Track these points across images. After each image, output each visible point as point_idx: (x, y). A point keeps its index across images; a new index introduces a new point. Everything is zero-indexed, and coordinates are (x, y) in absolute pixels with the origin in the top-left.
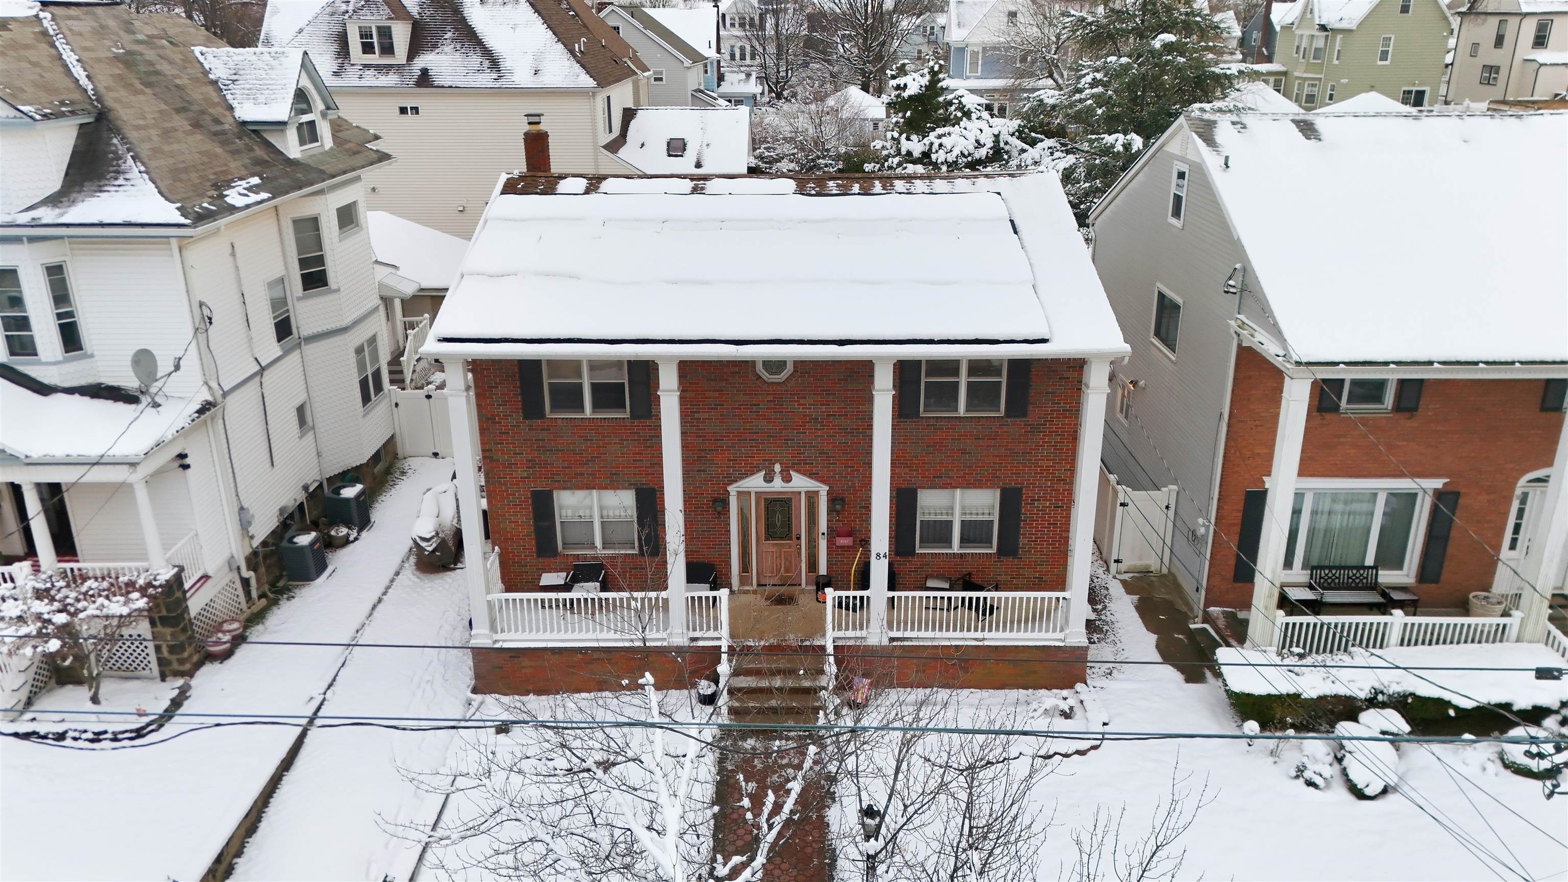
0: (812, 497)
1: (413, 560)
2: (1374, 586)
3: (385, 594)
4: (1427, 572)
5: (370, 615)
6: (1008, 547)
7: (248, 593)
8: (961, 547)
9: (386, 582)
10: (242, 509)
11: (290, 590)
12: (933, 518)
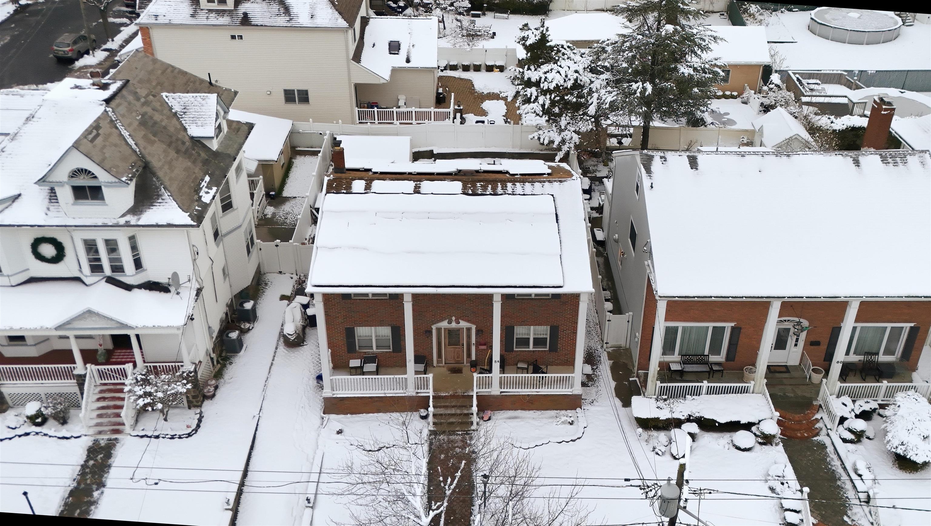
0: (469, 330)
1: (282, 340)
2: (707, 363)
3: (273, 360)
4: (729, 357)
5: (269, 372)
6: (553, 348)
7: (213, 362)
8: (533, 348)
9: (273, 354)
10: (209, 327)
11: (229, 359)
12: (521, 336)
